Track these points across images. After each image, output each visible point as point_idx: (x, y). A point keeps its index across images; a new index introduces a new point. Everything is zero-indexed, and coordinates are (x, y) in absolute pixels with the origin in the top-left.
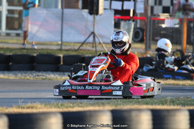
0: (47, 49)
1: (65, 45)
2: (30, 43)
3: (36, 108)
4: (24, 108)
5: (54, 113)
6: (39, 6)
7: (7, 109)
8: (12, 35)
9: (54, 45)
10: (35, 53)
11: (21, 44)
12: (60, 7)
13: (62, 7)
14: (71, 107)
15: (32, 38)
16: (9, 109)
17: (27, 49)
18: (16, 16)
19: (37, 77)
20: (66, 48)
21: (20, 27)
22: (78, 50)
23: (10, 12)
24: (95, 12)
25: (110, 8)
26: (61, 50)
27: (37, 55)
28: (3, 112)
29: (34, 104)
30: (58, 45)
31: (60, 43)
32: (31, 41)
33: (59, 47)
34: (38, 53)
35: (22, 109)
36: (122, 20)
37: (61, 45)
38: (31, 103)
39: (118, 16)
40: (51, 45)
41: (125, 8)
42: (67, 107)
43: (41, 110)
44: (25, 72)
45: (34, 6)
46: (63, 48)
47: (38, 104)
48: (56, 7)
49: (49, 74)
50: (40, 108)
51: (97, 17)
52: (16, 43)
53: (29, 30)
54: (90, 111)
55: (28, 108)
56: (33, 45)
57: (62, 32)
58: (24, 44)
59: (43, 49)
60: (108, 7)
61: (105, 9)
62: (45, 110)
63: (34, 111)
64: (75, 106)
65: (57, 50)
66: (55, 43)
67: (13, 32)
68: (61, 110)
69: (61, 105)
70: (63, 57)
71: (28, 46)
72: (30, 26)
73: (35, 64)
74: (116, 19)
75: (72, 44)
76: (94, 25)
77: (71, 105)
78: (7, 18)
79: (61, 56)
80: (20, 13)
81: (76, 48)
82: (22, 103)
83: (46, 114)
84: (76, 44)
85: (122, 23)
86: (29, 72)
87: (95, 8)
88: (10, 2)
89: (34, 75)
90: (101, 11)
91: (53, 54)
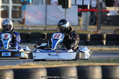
0: (37, 30)
1: (48, 27)
2: (26, 26)
3: (31, 66)
4: (23, 66)
5: (42, 68)
6: (32, 3)
7: (13, 66)
8: (15, 21)
9: (41, 27)
10: (30, 32)
11: (21, 27)
12: (44, 4)
13: (46, 4)
14: (52, 65)
15: (28, 23)
16: (14, 66)
17: (25, 30)
18: (18, 10)
19: (31, 47)
20: (49, 29)
21: (20, 16)
22: (56, 30)
23: (14, 7)
24: (66, 6)
25: (76, 4)
26: (45, 30)
27: (31, 34)
28: (11, 68)
29: (29, 63)
30: (44, 27)
31: (45, 26)
32: (27, 25)
33: (44, 29)
34: (31, 32)
35: (22, 66)
36: (83, 11)
37: (46, 27)
38: (27, 62)
39: (81, 9)
40: (39, 27)
41: (84, 4)
42: (50, 65)
43: (34, 67)
44: (24, 44)
45: (29, 3)
46: (47, 29)
47: (32, 63)
48: (42, 4)
50: (33, 66)
51: (68, 10)
52: (18, 27)
53: (26, 18)
54: (64, 67)
55: (25, 66)
56: (28, 27)
57: (46, 19)
58: (23, 27)
59: (34, 30)
60: (74, 3)
61: (72, 5)
62: (36, 67)
63: (29, 67)
64: (55, 64)
65: (43, 30)
66: (42, 26)
67: (16, 20)
68: (46, 67)
69: (46, 64)
70: (47, 34)
71: (25, 28)
72: (26, 16)
73: (30, 39)
74: (79, 11)
75: (52, 27)
76: (66, 15)
77: (52, 63)
78: (12, 11)
79: (46, 34)
80: (20, 8)
81: (55, 29)
82: (22, 63)
83: (37, 69)
84: (55, 27)
85: (83, 13)
86: (26, 44)
87: (66, 4)
88: (14, 1)
89: (29, 45)
90: (70, 6)
91: (41, 32)
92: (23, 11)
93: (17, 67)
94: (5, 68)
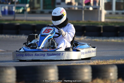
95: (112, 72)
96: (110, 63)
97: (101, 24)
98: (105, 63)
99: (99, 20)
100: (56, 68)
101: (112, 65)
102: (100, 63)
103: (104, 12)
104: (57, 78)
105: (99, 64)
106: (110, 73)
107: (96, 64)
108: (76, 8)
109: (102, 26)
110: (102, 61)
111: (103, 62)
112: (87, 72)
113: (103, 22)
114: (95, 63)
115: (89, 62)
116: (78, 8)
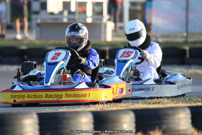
1: (191, 37)
3: (163, 103)
4: (150, 104)
5: (182, 108)
7: (132, 104)
9: (179, 37)
14: (199, 102)
15: (156, 31)
18: (139, 8)
20: (193, 40)
28: (130, 108)
30: (183, 37)
35: (148, 104)
37: (187, 37)
42: (195, 102)
43: (168, 105)
47: (164, 99)
49: (175, 68)
50: (166, 104)
55: (154, 103)
57: (187, 24)
62: (172, 105)
63: (161, 106)
68: (189, 105)
69: (189, 100)
78: (130, 11)
80: (144, 5)
92: (148, 10)
93: (140, 105)
94: (120, 108)
95: (126, 123)
96: (123, 108)
97: (106, 46)
98: (114, 108)
99: (103, 39)
100: (35, 116)
101: (126, 111)
102: (106, 109)
103: (110, 26)
104: (37, 133)
105: (104, 109)
106: (122, 124)
107: (99, 110)
108: (65, 20)
109: (107, 49)
110: (108, 105)
111: (110, 107)
112: (86, 123)
113: (110, 42)
114: (98, 108)
115: (89, 107)
116: (69, 19)
